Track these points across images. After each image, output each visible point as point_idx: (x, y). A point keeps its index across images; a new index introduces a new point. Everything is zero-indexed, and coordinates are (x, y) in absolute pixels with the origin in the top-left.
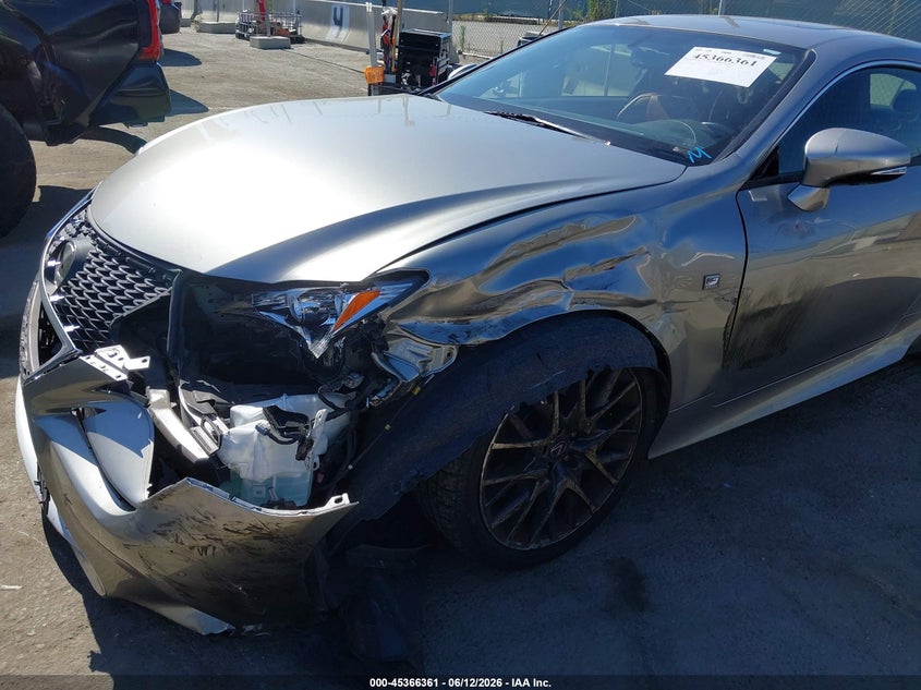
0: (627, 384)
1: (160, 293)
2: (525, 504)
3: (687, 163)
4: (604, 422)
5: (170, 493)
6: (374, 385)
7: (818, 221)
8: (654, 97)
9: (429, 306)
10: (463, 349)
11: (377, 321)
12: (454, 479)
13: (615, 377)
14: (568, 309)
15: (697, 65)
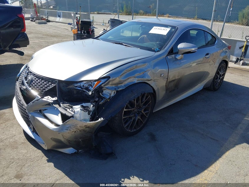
0: (148, 97)
1: (53, 85)
2: (131, 122)
3: (155, 52)
4: (145, 104)
5: (68, 121)
6: (101, 100)
7: (182, 61)
8: (145, 36)
9: (111, 83)
10: (117, 91)
11: (101, 87)
12: (118, 117)
13: (146, 95)
14: (136, 82)
15: (155, 31)
